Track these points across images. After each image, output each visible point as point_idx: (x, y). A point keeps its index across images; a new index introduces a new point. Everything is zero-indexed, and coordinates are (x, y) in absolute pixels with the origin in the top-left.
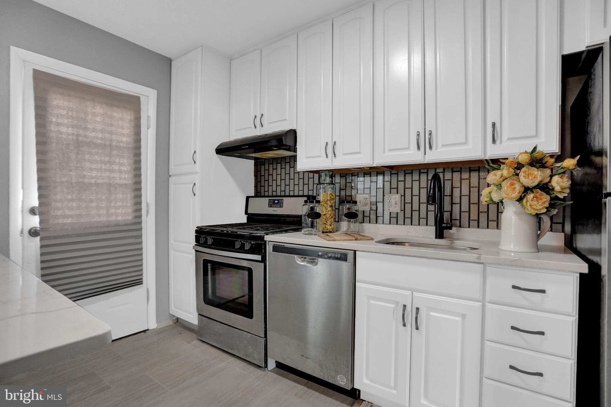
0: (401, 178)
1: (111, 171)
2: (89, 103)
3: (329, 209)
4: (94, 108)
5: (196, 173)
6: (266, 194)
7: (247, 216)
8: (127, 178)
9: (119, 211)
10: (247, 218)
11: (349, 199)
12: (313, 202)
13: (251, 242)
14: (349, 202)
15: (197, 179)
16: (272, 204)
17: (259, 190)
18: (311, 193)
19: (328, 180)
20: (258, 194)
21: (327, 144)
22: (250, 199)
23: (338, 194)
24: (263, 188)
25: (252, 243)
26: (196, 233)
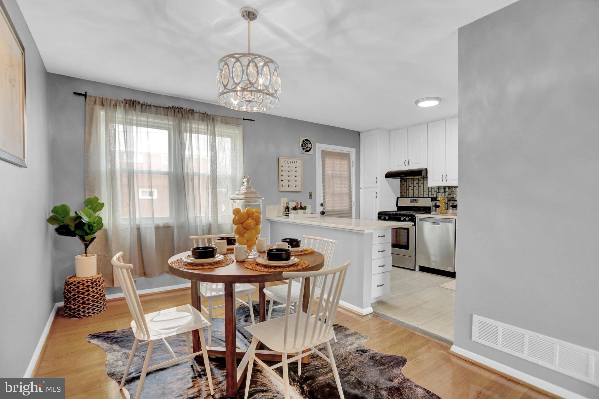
1: (342, 187)
2: (335, 160)
3: (443, 203)
4: (337, 161)
5: (378, 187)
6: (408, 196)
7: (397, 207)
8: (346, 190)
9: (345, 205)
10: (397, 208)
11: (453, 199)
12: (436, 201)
13: (408, 218)
14: (453, 201)
15: (378, 190)
16: (412, 201)
17: (403, 194)
18: (433, 196)
19: (443, 191)
20: (402, 196)
21: (443, 175)
22: (399, 199)
23: (447, 197)
24: (405, 193)
26: (378, 214)
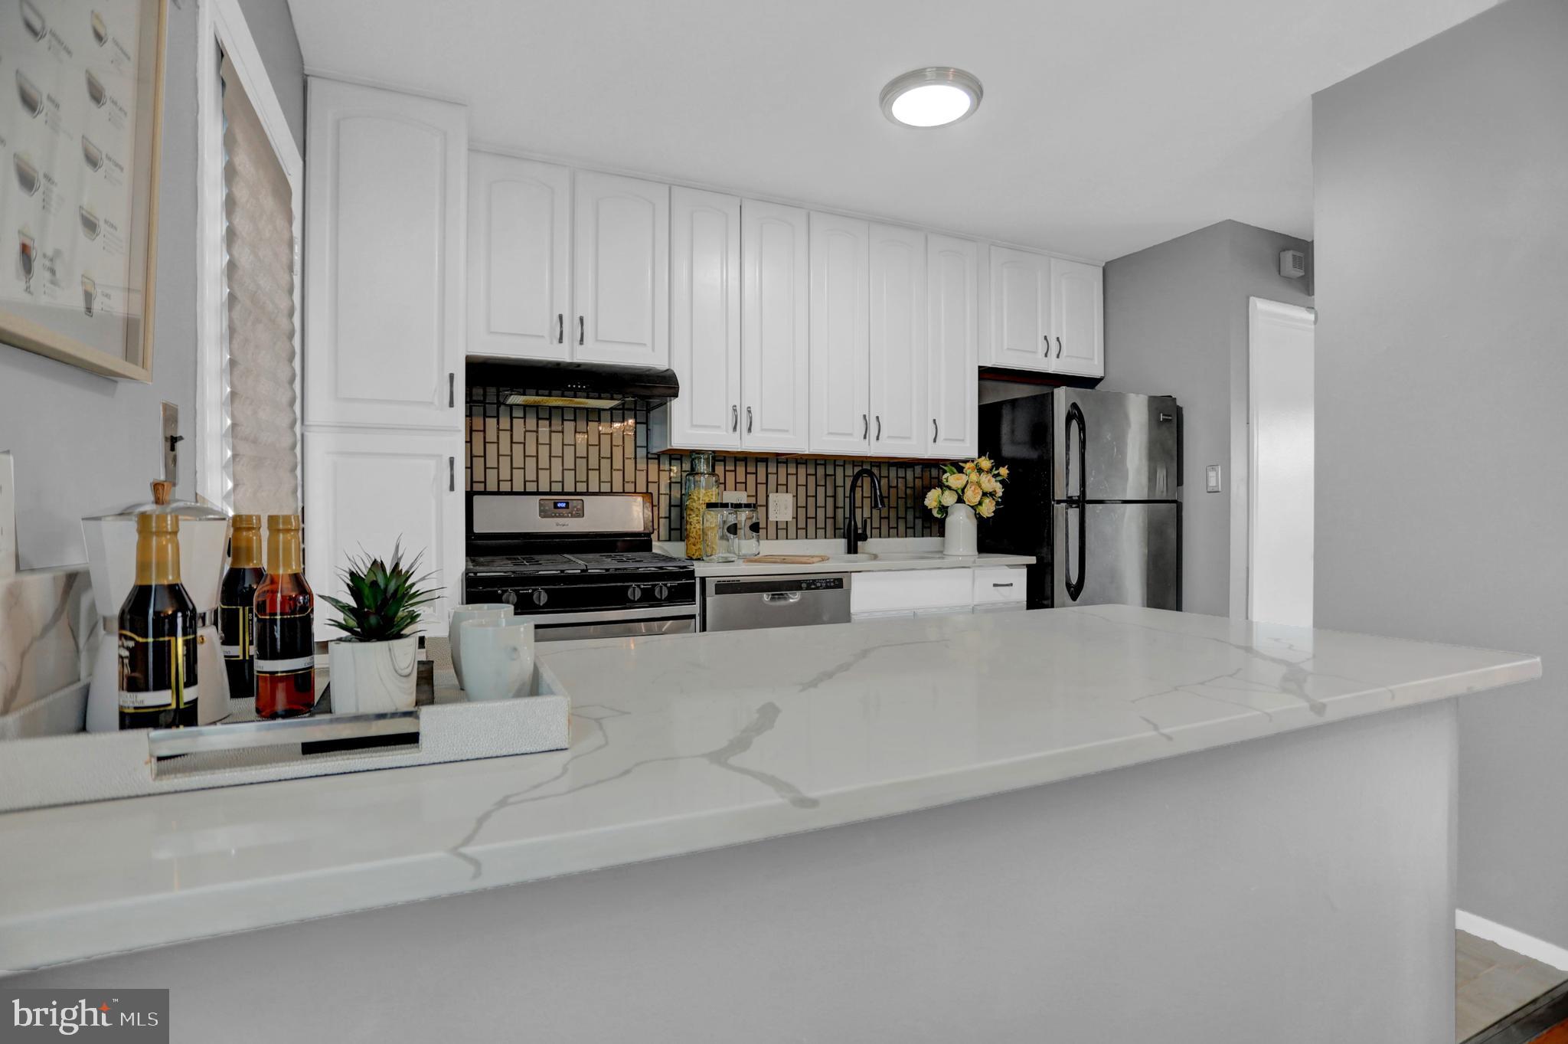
0: (792, 470)
5: (456, 431)
13: (665, 585)
15: (457, 447)
16: (550, 510)
21: (734, 408)
22: (476, 498)
25: (669, 585)
